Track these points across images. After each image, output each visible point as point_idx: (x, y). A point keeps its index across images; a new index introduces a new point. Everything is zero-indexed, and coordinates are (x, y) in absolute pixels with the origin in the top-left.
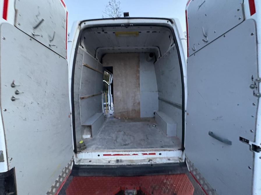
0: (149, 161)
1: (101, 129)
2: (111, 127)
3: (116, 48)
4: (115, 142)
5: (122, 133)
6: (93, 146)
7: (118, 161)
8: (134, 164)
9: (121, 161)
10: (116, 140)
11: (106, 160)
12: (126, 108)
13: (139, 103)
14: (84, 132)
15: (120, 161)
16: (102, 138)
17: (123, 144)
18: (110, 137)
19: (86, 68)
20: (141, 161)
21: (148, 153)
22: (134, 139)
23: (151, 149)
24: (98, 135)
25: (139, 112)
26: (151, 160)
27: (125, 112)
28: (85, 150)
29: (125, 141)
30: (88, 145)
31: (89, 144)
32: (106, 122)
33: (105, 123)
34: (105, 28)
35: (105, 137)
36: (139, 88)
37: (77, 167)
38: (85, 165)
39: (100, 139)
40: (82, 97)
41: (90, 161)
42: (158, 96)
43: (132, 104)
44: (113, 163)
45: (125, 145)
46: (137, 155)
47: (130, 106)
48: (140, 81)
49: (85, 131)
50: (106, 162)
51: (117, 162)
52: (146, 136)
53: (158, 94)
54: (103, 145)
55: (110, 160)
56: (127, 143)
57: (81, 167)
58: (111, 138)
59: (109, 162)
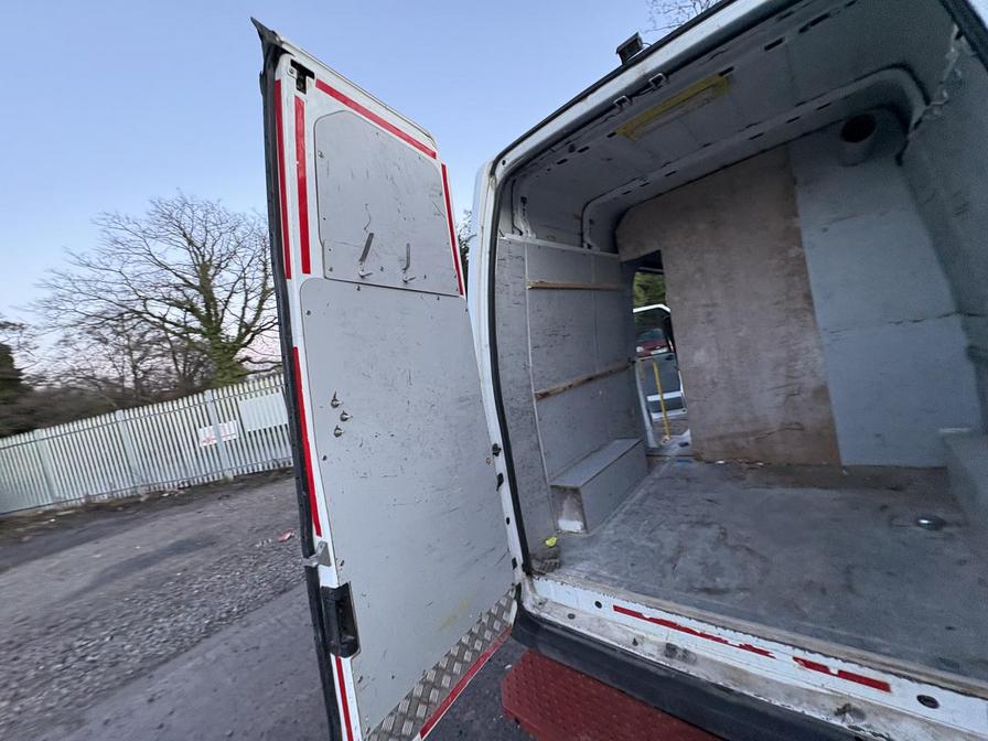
0: (841, 712)
1: (628, 505)
2: (668, 498)
3: (653, 177)
4: (669, 567)
5: (713, 532)
6: (583, 566)
7: (670, 650)
8: (746, 692)
9: (686, 656)
10: (673, 561)
11: (625, 632)
12: (746, 416)
13: (822, 393)
14: (562, 510)
15: (680, 653)
16: (619, 541)
17: (697, 586)
18: (651, 540)
19: (544, 294)
20: (791, 692)
21: (835, 665)
22: (765, 572)
23: (854, 651)
24: (611, 525)
25: (826, 437)
26: (859, 714)
27: (745, 435)
28: (556, 571)
29: (713, 570)
30: (570, 558)
31: (573, 553)
32: (657, 476)
33: (648, 481)
34: (575, 135)
35: (634, 541)
36: (809, 318)
37: (536, 621)
38: (555, 625)
39: (614, 543)
40: (542, 391)
41: (571, 616)
42: (962, 341)
43: (781, 399)
44: (650, 651)
45: (708, 591)
46: (765, 653)
47: (768, 405)
48: (812, 283)
49: (565, 505)
50: (625, 637)
51: (666, 656)
52: (848, 570)
53: (966, 328)
54: (617, 572)
55: (642, 638)
56: (720, 582)
57: (545, 626)
58: (652, 545)
59: (635, 643)
